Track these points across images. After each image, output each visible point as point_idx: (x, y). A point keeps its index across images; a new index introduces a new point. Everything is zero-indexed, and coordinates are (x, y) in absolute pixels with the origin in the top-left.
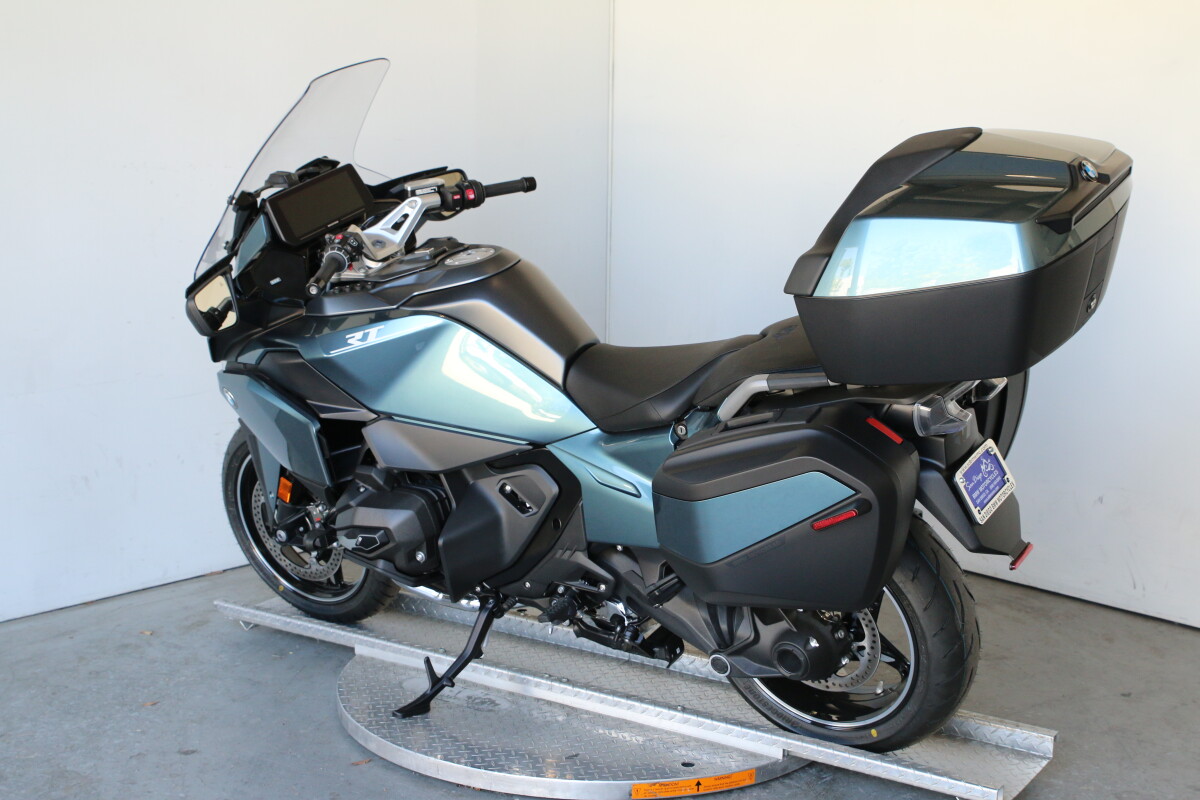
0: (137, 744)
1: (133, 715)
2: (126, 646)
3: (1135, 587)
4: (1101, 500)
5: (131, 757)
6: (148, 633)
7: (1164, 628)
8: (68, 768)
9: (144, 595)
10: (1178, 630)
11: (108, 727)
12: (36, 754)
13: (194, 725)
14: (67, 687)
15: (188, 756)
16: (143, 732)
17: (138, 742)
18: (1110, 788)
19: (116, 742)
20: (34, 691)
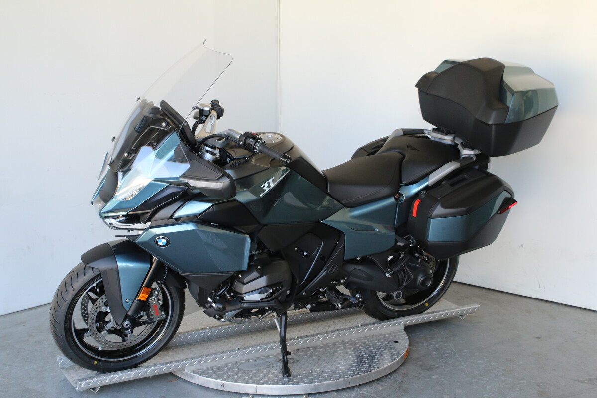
3: (540, 287)
4: (522, 245)
7: (554, 306)
8: (30, 387)
10: (561, 307)
12: (13, 381)
14: (25, 349)
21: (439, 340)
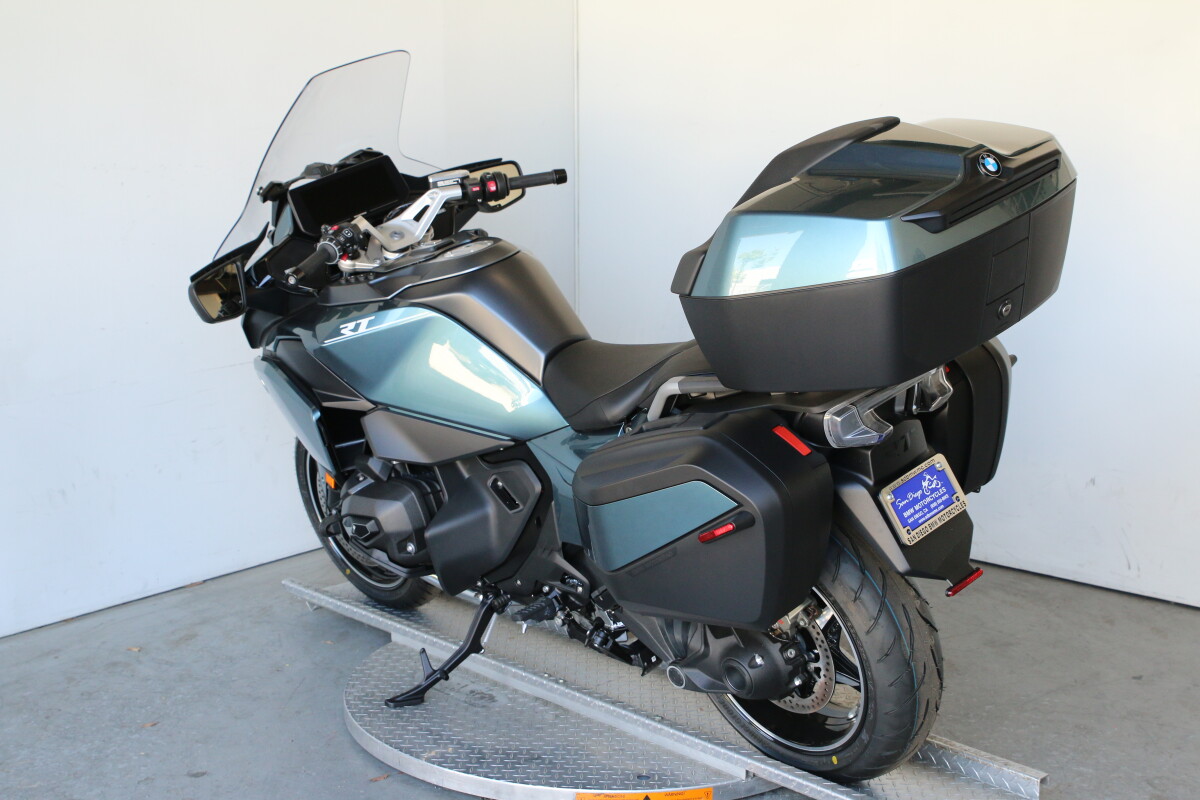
0: (142, 768)
1: (134, 737)
2: (115, 664)
5: (139, 783)
6: (136, 650)
8: (75, 796)
11: (109, 752)
12: (38, 783)
13: (200, 745)
14: (60, 710)
15: (197, 779)
16: (147, 755)
17: (144, 766)
18: (1140, 775)
19: (120, 766)
20: (27, 716)
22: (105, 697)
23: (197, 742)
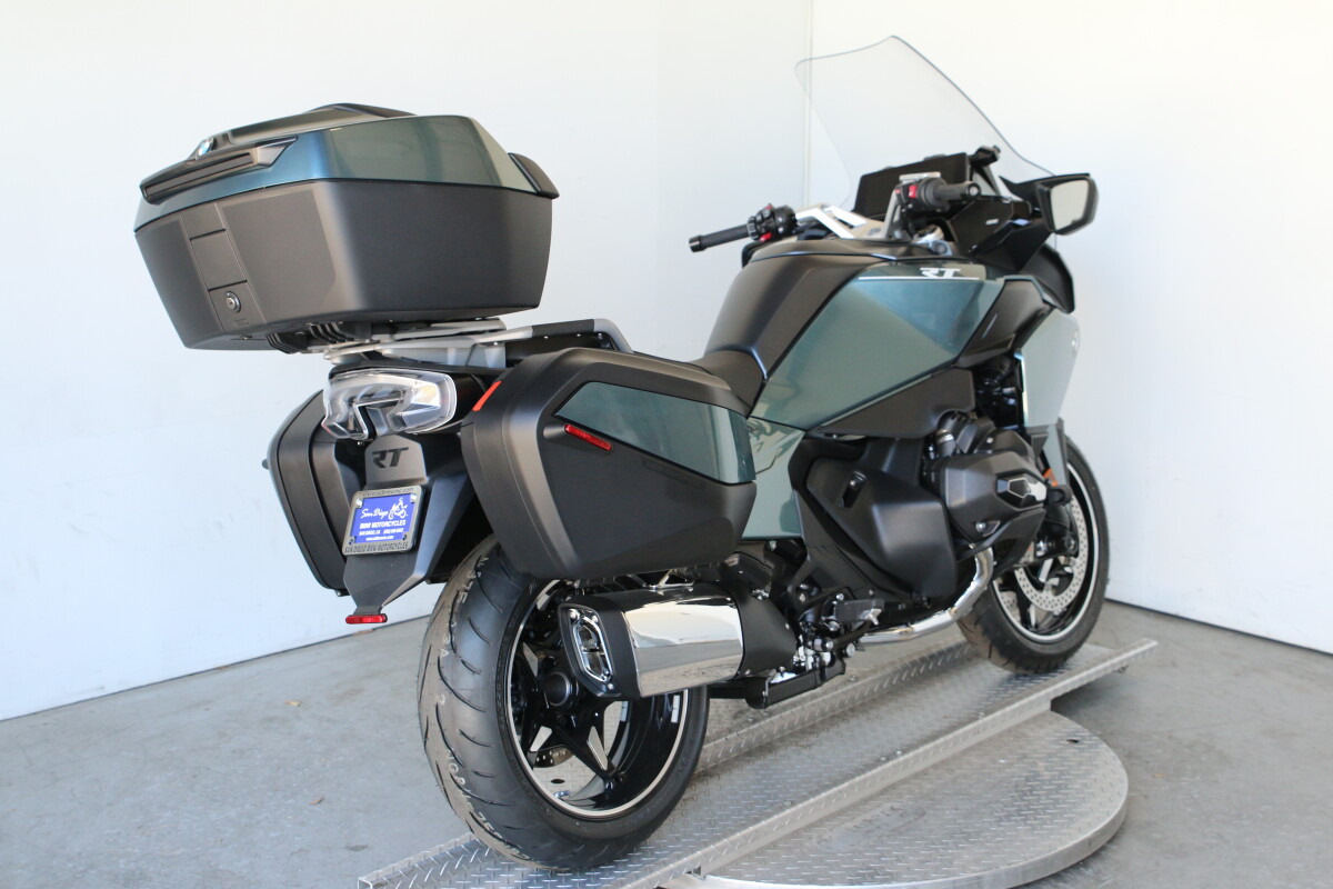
0: (297, 838)
1: (289, 802)
2: (271, 719)
5: (292, 854)
6: (295, 704)
8: (221, 867)
9: (285, 658)
11: (261, 818)
12: (182, 850)
13: (361, 814)
14: (208, 769)
15: (359, 853)
16: (303, 824)
17: (299, 836)
19: (273, 835)
20: (172, 774)
21: (1198, 778)
22: (259, 757)
23: (358, 810)
